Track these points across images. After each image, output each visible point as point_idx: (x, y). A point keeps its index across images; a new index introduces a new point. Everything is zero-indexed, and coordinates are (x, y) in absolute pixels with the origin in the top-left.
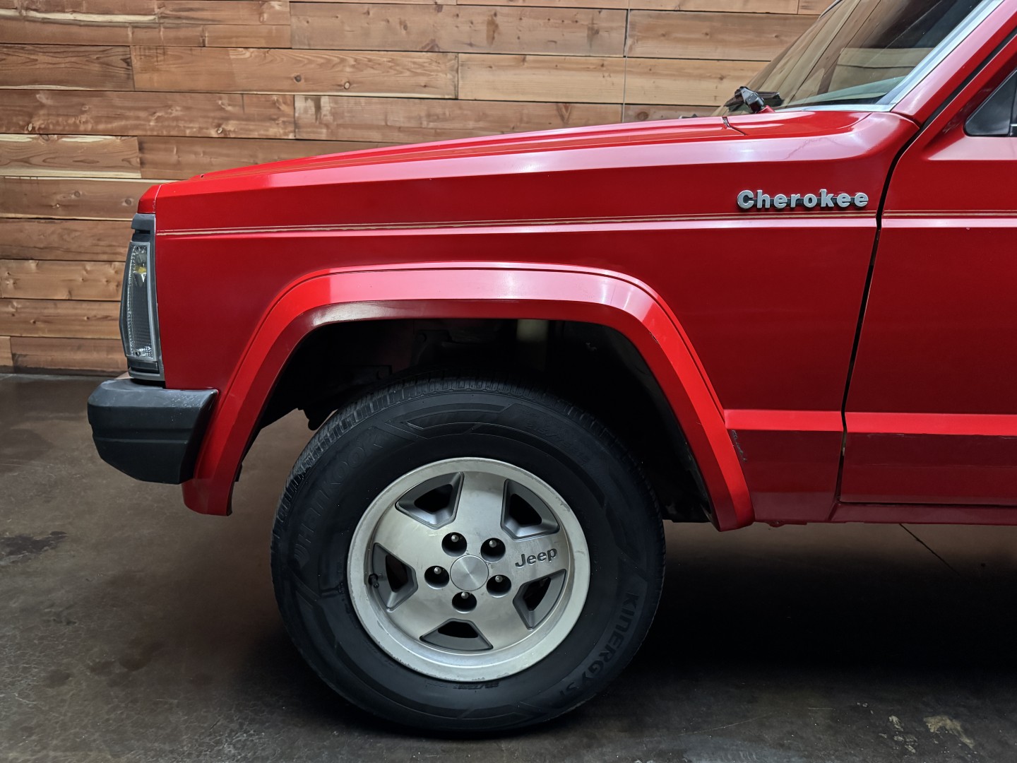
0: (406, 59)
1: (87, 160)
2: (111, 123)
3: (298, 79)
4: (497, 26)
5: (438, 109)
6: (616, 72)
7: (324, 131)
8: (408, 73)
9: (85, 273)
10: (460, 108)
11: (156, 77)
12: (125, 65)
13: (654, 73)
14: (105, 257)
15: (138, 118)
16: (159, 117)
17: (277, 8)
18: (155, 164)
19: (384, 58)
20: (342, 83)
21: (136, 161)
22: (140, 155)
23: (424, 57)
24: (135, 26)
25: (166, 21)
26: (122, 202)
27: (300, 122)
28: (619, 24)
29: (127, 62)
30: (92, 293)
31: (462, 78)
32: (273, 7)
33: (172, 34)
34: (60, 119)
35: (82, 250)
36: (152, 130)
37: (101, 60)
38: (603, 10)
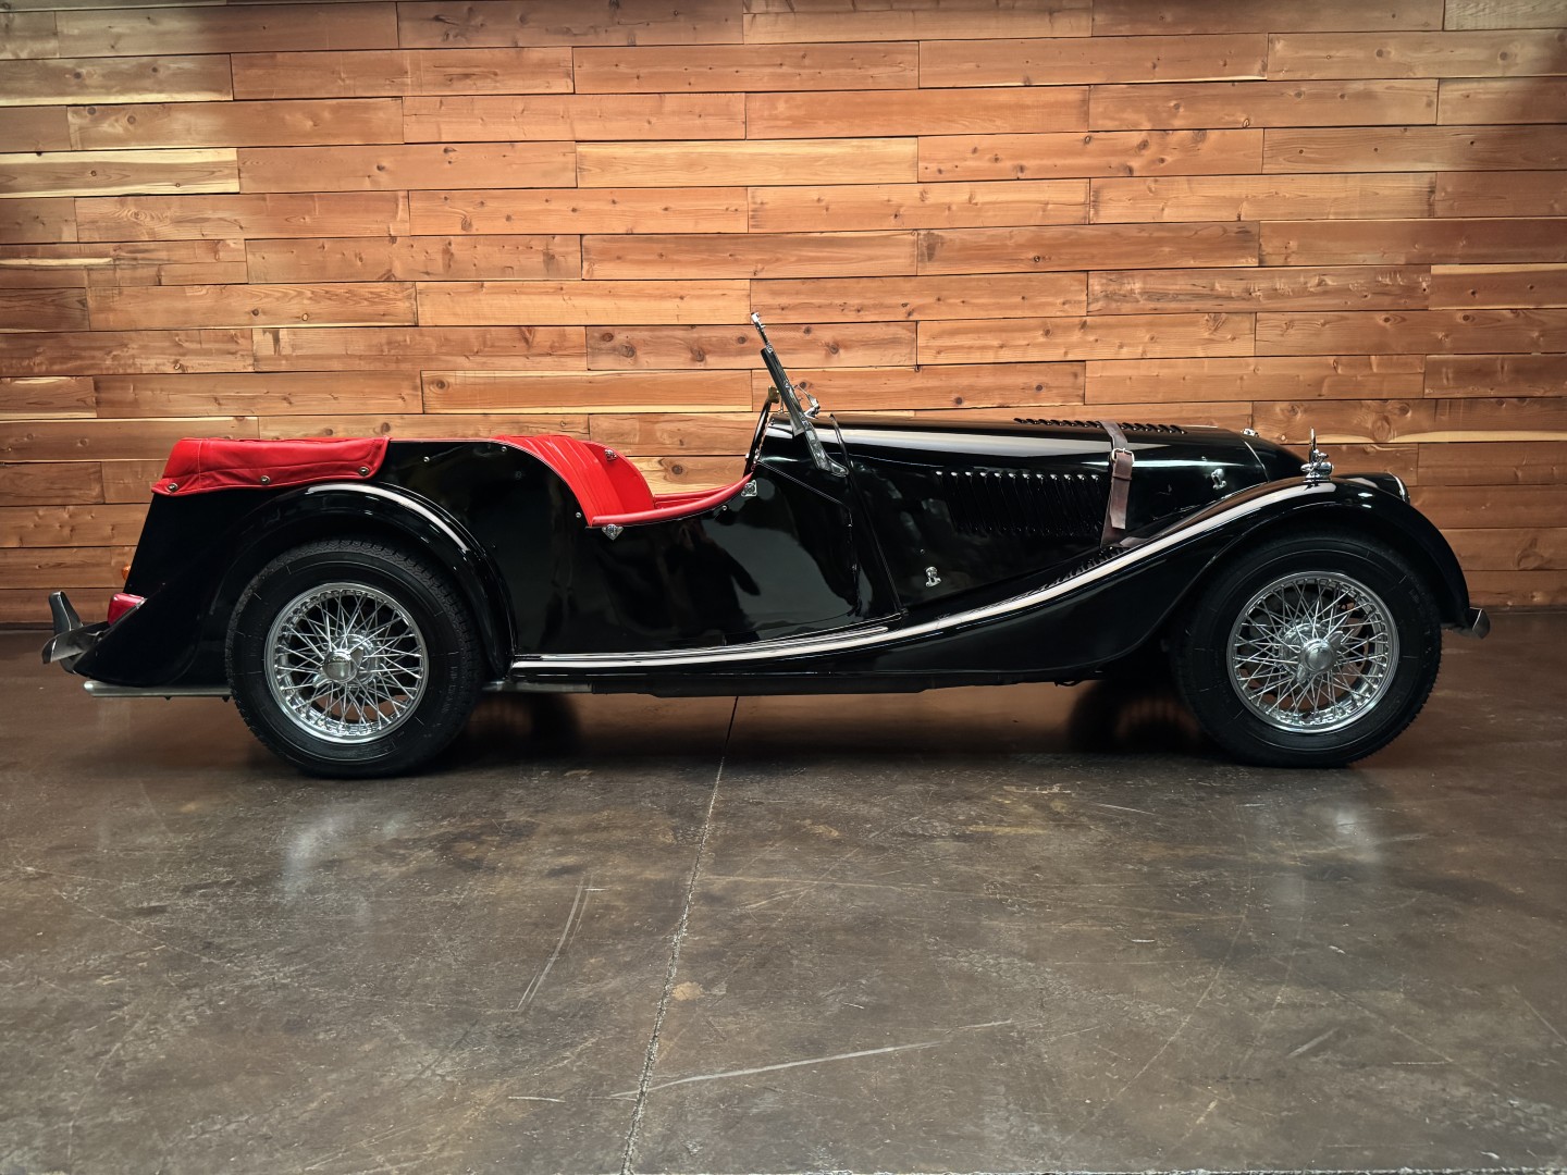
0: (364, 290)
1: (42, 402)
2: (65, 363)
3: (255, 313)
4: (452, 254)
5: (399, 336)
6: (576, 295)
7: (284, 362)
8: (366, 303)
9: (36, 518)
10: (421, 335)
11: (111, 317)
12: (80, 306)
13: (614, 295)
14: (58, 501)
15: (93, 358)
16: (115, 356)
17: (232, 245)
18: (112, 403)
19: (340, 289)
20: (300, 315)
21: (91, 400)
22: (96, 395)
23: (381, 287)
24: (89, 269)
25: (122, 262)
26: (76, 443)
27: (259, 354)
28: (574, 249)
29: (83, 303)
30: (44, 540)
31: (421, 305)
32: (229, 245)
33: (128, 273)
34: (14, 362)
35: (34, 494)
36: (108, 368)
37: (56, 302)
38: (557, 237)
